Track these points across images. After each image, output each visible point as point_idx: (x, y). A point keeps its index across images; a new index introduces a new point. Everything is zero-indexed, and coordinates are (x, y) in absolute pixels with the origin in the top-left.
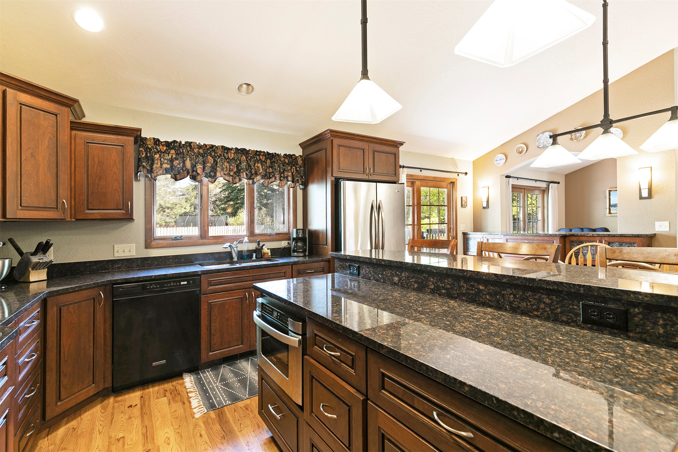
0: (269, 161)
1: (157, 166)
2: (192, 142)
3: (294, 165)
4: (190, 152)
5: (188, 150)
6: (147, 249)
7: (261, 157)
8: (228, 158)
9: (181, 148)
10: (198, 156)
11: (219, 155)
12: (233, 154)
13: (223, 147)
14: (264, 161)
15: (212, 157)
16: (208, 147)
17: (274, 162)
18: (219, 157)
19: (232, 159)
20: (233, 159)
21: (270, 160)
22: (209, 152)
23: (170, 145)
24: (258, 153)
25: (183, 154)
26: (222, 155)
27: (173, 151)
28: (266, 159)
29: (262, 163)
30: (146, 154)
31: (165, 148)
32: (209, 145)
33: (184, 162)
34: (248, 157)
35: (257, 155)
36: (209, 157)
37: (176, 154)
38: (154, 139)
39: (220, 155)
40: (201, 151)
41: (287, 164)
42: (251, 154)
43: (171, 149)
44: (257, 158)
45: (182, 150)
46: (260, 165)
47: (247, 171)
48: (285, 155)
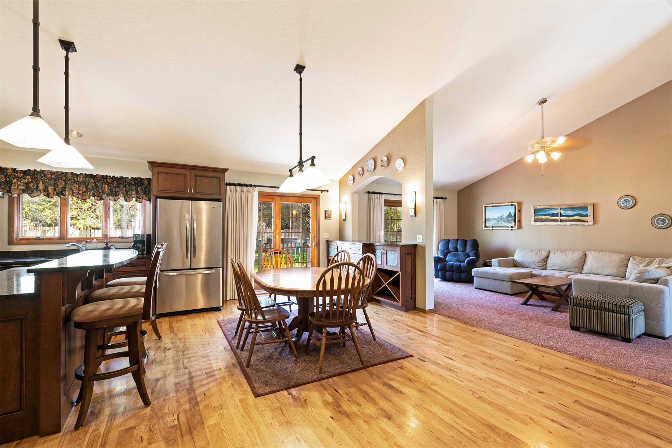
0: (115, 183)
1: (15, 187)
2: (44, 170)
3: (140, 186)
4: (43, 177)
5: (41, 176)
6: (10, 246)
7: (108, 180)
8: (78, 181)
9: (36, 174)
10: (50, 180)
11: (69, 179)
12: (82, 178)
13: (72, 173)
14: (111, 183)
15: (64, 181)
16: (59, 173)
17: (121, 183)
18: (69, 180)
19: (81, 182)
20: (83, 181)
21: (117, 182)
22: (60, 177)
23: (26, 173)
24: (105, 177)
25: (38, 179)
26: (72, 179)
27: (29, 177)
28: (113, 181)
29: (108, 184)
30: (6, 179)
31: (22, 175)
32: (60, 172)
33: (38, 185)
34: (96, 180)
35: (104, 178)
36: (60, 180)
37: (32, 179)
38: (12, 168)
39: (71, 179)
40: (53, 176)
41: (133, 185)
42: (99, 178)
43: (27, 175)
44: (104, 181)
45: (37, 176)
46: (106, 186)
47: (94, 190)
48: (132, 178)
